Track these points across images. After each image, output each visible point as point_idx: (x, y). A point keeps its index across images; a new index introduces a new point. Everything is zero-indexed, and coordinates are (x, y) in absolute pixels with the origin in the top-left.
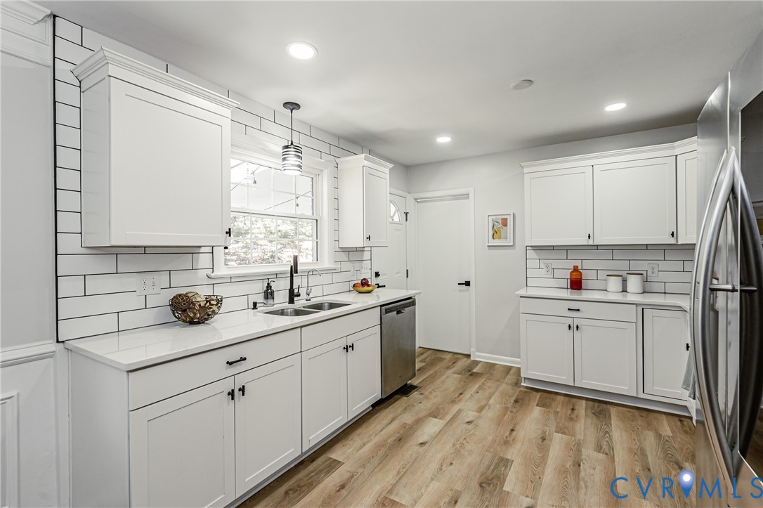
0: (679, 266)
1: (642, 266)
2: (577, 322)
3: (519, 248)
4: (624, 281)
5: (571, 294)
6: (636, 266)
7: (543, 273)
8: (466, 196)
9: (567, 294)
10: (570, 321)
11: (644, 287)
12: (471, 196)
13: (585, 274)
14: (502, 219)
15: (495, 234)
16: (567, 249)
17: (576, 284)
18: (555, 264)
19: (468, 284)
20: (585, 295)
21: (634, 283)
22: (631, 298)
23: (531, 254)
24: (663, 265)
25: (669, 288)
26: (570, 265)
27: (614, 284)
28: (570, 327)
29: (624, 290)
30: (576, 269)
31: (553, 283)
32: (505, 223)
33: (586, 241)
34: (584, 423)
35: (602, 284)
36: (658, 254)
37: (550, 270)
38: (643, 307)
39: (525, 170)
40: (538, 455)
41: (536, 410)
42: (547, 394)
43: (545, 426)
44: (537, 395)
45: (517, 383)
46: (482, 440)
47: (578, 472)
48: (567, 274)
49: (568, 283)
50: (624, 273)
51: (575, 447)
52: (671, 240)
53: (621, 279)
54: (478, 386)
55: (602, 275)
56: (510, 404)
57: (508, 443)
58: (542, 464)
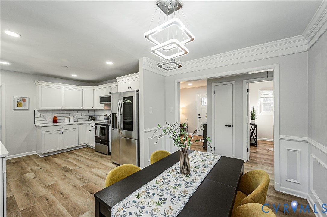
0: (80, 114)
1: (73, 115)
2: (62, 131)
3: (31, 111)
4: (69, 119)
5: (53, 124)
6: (71, 115)
7: (42, 119)
9: (52, 124)
10: (60, 131)
11: (74, 120)
12: (3, 87)
13: (58, 118)
14: (23, 99)
15: (19, 105)
16: (51, 111)
17: (55, 121)
18: (47, 116)
20: (58, 124)
21: (72, 119)
22: (71, 123)
23: (36, 112)
24: (77, 114)
25: (79, 120)
26: (53, 116)
27: (67, 120)
28: (60, 133)
29: (69, 122)
30: (55, 117)
31: (46, 122)
32: (24, 100)
33: (60, 108)
34: (70, 156)
35: (62, 121)
36: (76, 112)
37: (45, 118)
38: (78, 124)
39: (39, 83)
40: (70, 163)
41: (55, 159)
42: (52, 156)
43: (62, 159)
44: (50, 157)
45: (38, 157)
46: (52, 168)
47: (80, 161)
48: (52, 119)
49: (52, 121)
50: (69, 117)
51: (75, 159)
52: (81, 109)
53: (68, 119)
54: (24, 164)
55: (62, 118)
56: (46, 161)
57: (59, 165)
58: (72, 163)
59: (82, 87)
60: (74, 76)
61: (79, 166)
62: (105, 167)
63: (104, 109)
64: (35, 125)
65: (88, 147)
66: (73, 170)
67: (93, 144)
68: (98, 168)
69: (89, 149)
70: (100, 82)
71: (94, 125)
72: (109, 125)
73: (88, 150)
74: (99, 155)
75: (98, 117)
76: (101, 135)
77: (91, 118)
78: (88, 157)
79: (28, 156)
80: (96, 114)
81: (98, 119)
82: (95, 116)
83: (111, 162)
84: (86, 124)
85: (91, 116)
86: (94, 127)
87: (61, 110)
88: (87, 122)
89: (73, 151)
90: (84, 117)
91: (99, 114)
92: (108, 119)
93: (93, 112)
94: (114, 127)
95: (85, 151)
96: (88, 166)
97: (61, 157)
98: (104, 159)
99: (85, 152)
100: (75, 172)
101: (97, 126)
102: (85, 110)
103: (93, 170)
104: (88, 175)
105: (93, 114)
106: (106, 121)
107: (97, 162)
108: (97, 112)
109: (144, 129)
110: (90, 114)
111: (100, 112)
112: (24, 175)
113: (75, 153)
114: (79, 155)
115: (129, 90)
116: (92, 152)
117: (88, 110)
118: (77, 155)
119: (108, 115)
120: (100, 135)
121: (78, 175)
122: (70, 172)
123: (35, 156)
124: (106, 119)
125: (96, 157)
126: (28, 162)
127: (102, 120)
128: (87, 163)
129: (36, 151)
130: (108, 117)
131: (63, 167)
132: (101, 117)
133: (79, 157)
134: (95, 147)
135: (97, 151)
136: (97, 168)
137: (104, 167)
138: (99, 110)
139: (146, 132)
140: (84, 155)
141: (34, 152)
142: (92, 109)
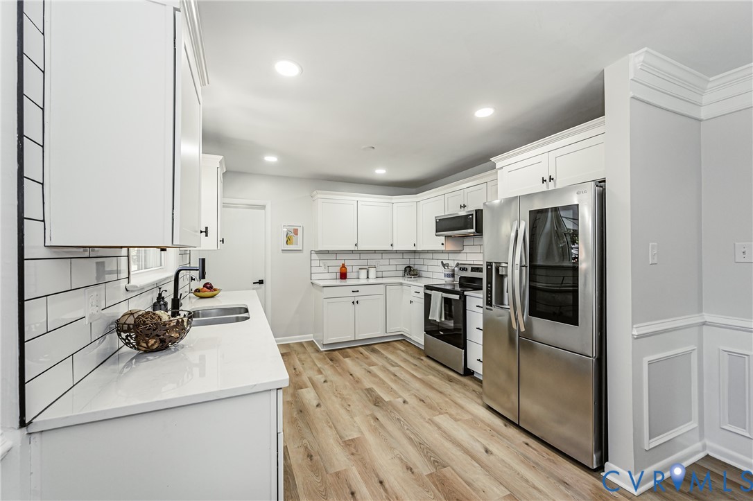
0: (386, 262)
2: (356, 299)
3: (306, 253)
4: (368, 272)
5: (341, 282)
6: (372, 263)
7: (322, 269)
8: (264, 207)
9: (339, 282)
10: (353, 299)
11: (376, 274)
12: (268, 208)
13: (349, 269)
14: (294, 229)
15: (289, 240)
16: (336, 253)
17: (343, 276)
18: (330, 263)
19: (261, 282)
20: (348, 282)
21: (372, 272)
22: (371, 281)
23: (315, 256)
24: (383, 262)
25: (385, 274)
26: (340, 263)
27: (363, 274)
28: (353, 302)
29: (368, 277)
30: (343, 266)
31: (328, 276)
32: (296, 232)
33: (353, 248)
34: (374, 358)
35: (355, 275)
36: (379, 256)
37: (327, 267)
38: (386, 285)
39: (319, 196)
40: (377, 380)
41: (347, 360)
42: (340, 351)
43: (361, 366)
44: (337, 352)
45: (318, 351)
46: (345, 387)
47: (399, 378)
48: (338, 270)
49: (339, 275)
50: (367, 267)
51: (385, 369)
52: (390, 248)
53: (366, 270)
54: (297, 360)
55: (356, 269)
56: (331, 363)
57: (358, 381)
58: (384, 383)
59: (391, 199)
60: (380, 172)
61: (400, 397)
62: (470, 417)
63: (444, 249)
64: (313, 281)
65: (404, 340)
66: (389, 403)
67: (419, 337)
68: (451, 415)
69: (408, 346)
70: (431, 182)
71: (422, 290)
72: (466, 293)
73: (408, 348)
74: (438, 371)
75: (425, 268)
76: (443, 319)
77: (410, 271)
78: (416, 370)
79: (301, 344)
80: (417, 261)
81: (424, 274)
82: (416, 267)
83: (479, 401)
84: (401, 284)
85: (409, 267)
86: (422, 295)
87: (352, 252)
88: (401, 280)
89: (376, 347)
90: (393, 268)
91: (426, 262)
92: (453, 275)
93: (412, 256)
94: (493, 303)
95: (402, 351)
96: (423, 401)
97: (357, 358)
98: (457, 387)
99: (403, 355)
100: (398, 416)
101: (433, 293)
102: (396, 252)
103: (439, 419)
104: (431, 436)
105: (412, 262)
106: (449, 280)
107: (440, 392)
108: (422, 256)
109: (633, 324)
110: (407, 262)
111: (430, 256)
112: (300, 390)
113: (382, 354)
114: (392, 361)
115: (544, 188)
116: (418, 356)
117: (403, 252)
118: (386, 358)
119: (452, 264)
120: (441, 317)
121: (406, 427)
122: (384, 408)
123: (311, 343)
124: (448, 276)
125: (434, 375)
126: (303, 357)
127: (438, 276)
128: (418, 390)
129: (312, 335)
130: (453, 270)
131: (367, 390)
132: (430, 269)
133: (393, 366)
134: (425, 346)
135: (428, 357)
136: (448, 416)
137: (467, 417)
138: (427, 252)
139: (640, 337)
140: (401, 360)
141: (309, 337)
142: (414, 249)
